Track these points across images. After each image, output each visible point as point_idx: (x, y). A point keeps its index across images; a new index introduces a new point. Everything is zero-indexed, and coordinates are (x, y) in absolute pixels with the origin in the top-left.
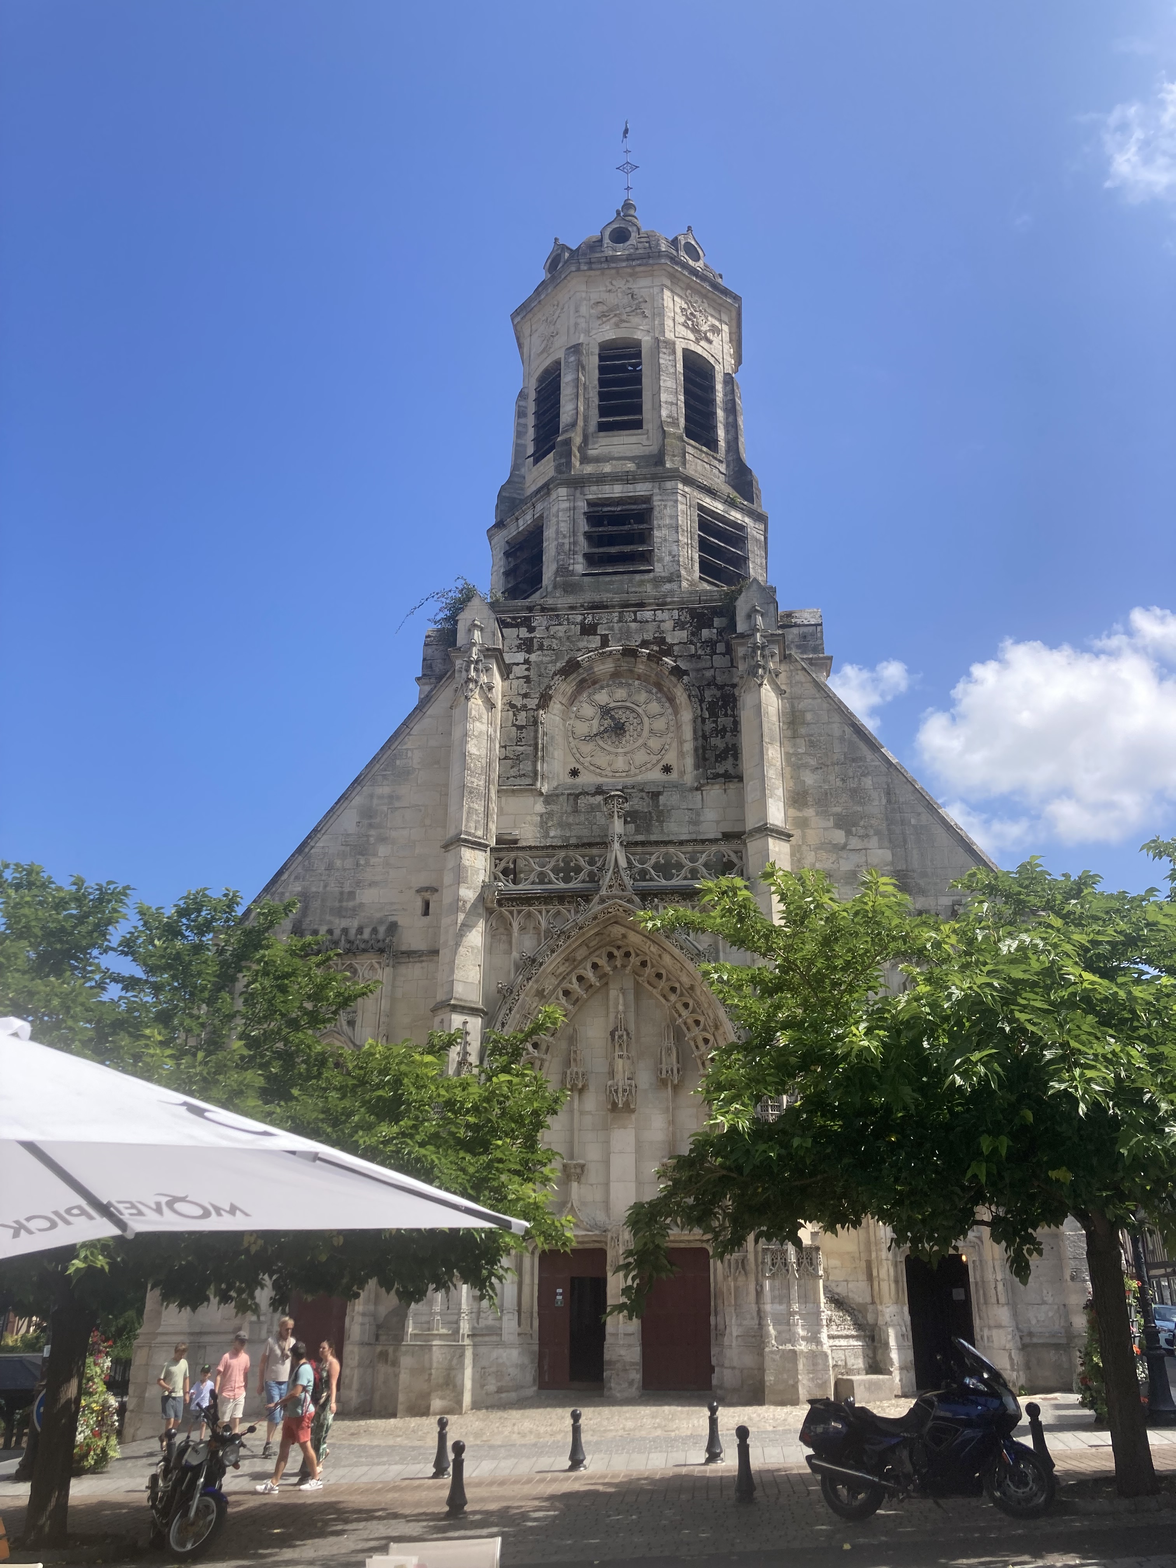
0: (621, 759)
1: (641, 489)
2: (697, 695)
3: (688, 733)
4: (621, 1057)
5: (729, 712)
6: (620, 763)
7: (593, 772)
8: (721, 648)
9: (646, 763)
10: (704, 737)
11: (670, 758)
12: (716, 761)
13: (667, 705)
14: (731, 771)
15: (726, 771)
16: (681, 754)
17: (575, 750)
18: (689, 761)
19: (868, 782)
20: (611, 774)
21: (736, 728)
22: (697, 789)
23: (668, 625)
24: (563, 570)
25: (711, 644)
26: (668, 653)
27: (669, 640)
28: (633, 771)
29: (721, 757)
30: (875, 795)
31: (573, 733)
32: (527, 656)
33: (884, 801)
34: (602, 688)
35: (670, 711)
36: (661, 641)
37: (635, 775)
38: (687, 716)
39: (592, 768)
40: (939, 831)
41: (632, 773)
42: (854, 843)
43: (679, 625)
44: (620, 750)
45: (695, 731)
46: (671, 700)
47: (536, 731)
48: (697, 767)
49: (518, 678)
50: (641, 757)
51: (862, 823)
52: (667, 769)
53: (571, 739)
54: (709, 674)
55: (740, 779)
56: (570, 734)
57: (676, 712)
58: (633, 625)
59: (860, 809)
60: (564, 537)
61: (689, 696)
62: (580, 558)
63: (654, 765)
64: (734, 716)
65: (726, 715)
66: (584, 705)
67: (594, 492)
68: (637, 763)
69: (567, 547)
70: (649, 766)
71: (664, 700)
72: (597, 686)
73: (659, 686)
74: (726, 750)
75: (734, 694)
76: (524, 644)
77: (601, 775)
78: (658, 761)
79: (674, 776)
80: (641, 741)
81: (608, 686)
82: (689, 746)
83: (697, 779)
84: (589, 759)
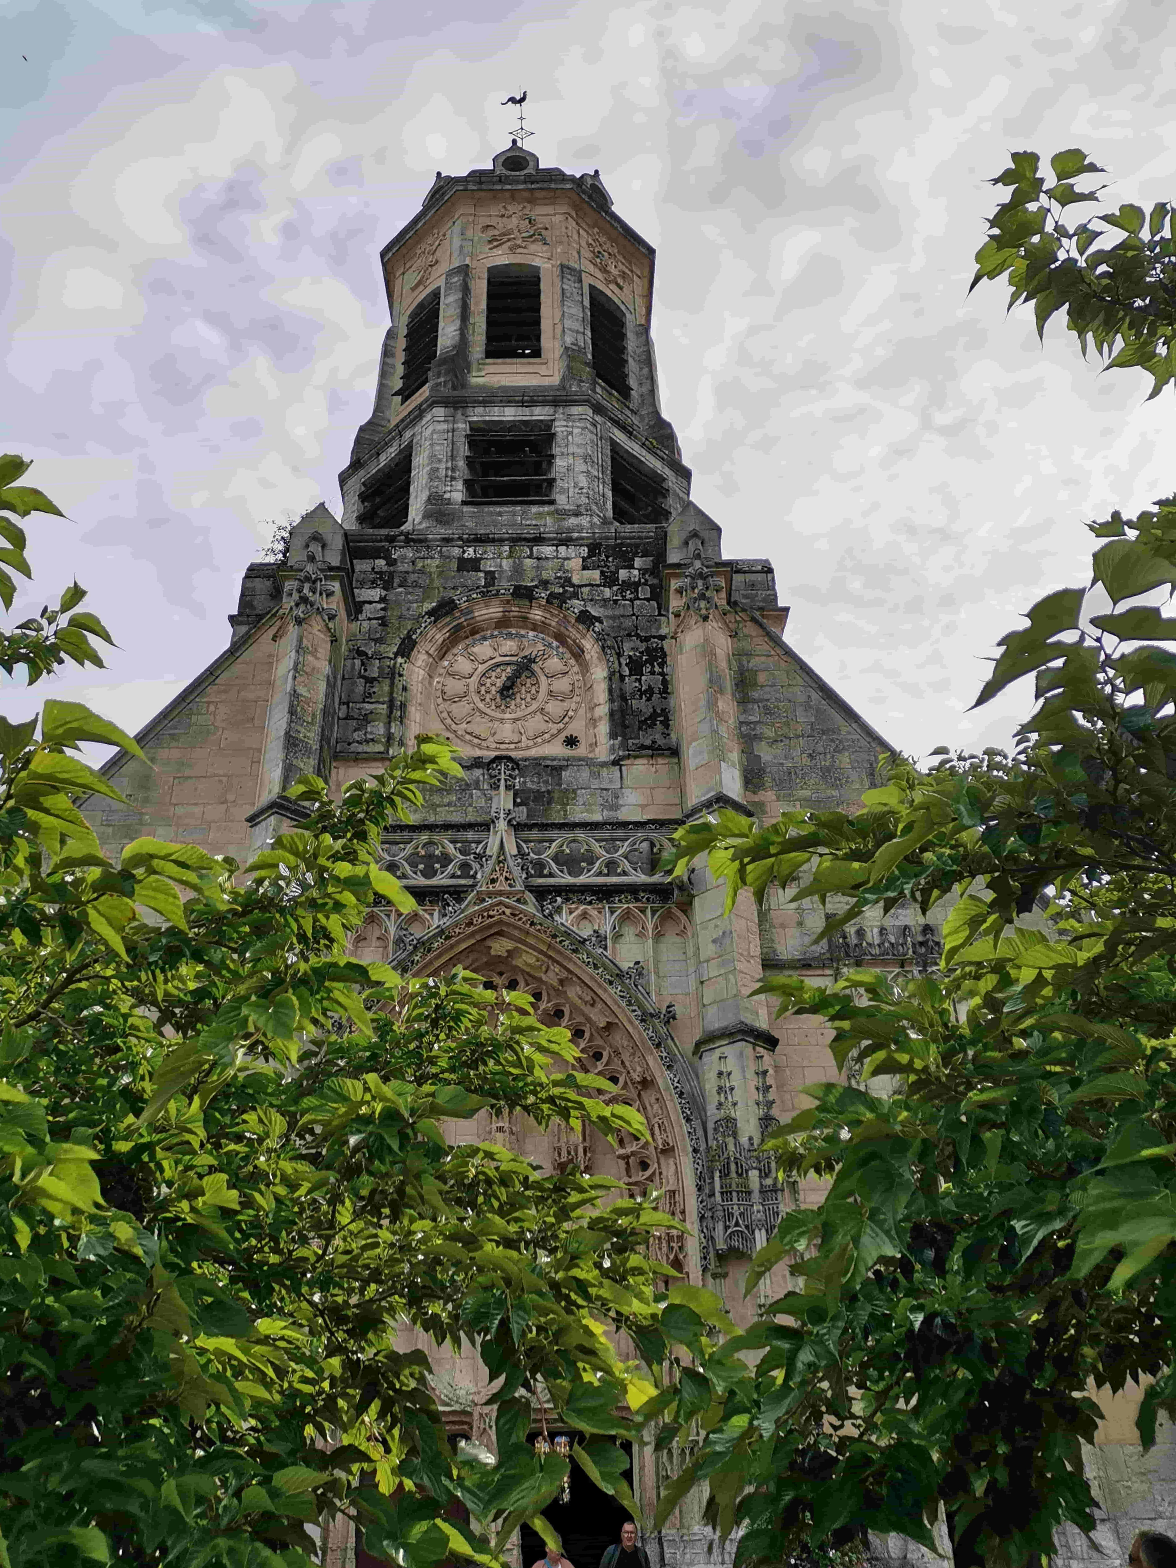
0: (508, 726)
1: (540, 413)
2: (613, 647)
3: (601, 693)
5: (657, 669)
6: (507, 731)
7: (470, 742)
8: (644, 592)
9: (544, 733)
10: (624, 698)
11: (576, 728)
12: (640, 729)
13: (572, 661)
14: (661, 742)
15: (654, 742)
16: (593, 722)
17: (445, 715)
18: (604, 728)
19: (844, 760)
20: (494, 745)
21: (665, 690)
22: (616, 763)
23: (576, 564)
24: (435, 500)
25: (631, 587)
26: (575, 595)
27: (576, 580)
28: (525, 742)
29: (649, 722)
30: (854, 776)
31: (444, 693)
32: (384, 593)
34: (485, 638)
35: (576, 669)
36: (565, 581)
37: (528, 748)
38: (599, 673)
39: (468, 737)
41: (523, 745)
43: (589, 563)
44: (507, 716)
45: (610, 691)
46: (578, 654)
47: (392, 685)
48: (613, 735)
49: (370, 619)
50: (536, 724)
52: (571, 741)
53: (440, 700)
54: (628, 623)
55: (674, 752)
56: (439, 693)
57: (585, 667)
58: (528, 562)
59: (835, 793)
60: (440, 461)
61: (603, 648)
62: (460, 485)
63: (554, 736)
64: (662, 674)
65: (652, 673)
66: (460, 658)
67: (478, 415)
68: (531, 734)
69: (442, 473)
70: (546, 736)
71: (568, 655)
72: (477, 636)
73: (561, 638)
74: (654, 715)
75: (662, 648)
76: (381, 579)
77: (479, 746)
78: (560, 731)
79: (581, 750)
80: (535, 706)
81: (492, 636)
82: (603, 710)
83: (612, 749)
84: (464, 725)
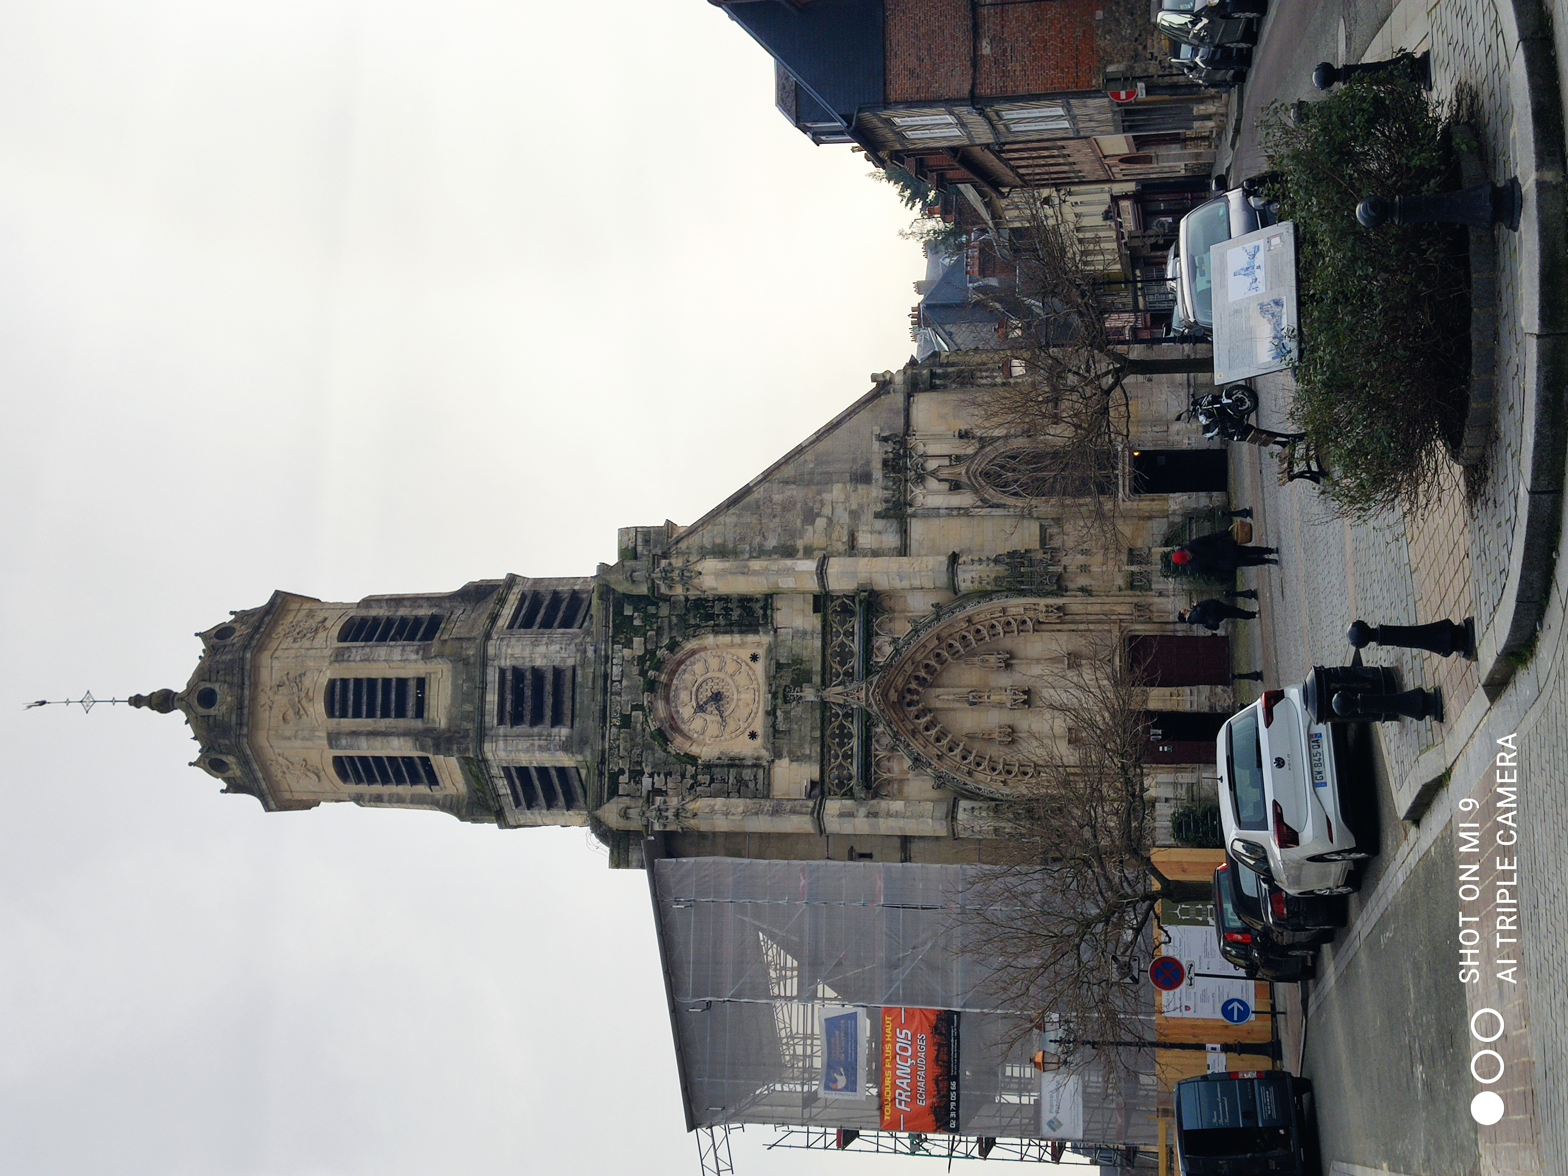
0: (743, 696)
1: (493, 676)
2: (695, 631)
3: (725, 639)
4: (989, 697)
5: (710, 604)
6: (747, 697)
7: (753, 720)
8: (652, 610)
9: (748, 674)
10: (731, 625)
11: (745, 654)
12: (752, 615)
13: (697, 656)
14: (761, 604)
15: (761, 608)
16: (742, 645)
17: (733, 735)
18: (751, 638)
19: (777, 498)
20: (756, 705)
21: (725, 599)
22: (775, 631)
23: (626, 652)
24: (567, 747)
25: (648, 618)
26: (653, 653)
27: (641, 653)
28: (755, 686)
29: (749, 611)
30: (788, 493)
31: (717, 737)
32: (646, 775)
33: (793, 486)
34: (678, 712)
35: (703, 654)
36: (641, 660)
37: (758, 684)
38: (710, 640)
39: (750, 720)
40: (821, 446)
41: (756, 687)
42: (827, 511)
43: (628, 644)
44: (735, 697)
45: (726, 633)
46: (693, 653)
47: (717, 766)
48: (756, 632)
49: (666, 783)
50: (742, 679)
51: (811, 504)
52: (754, 658)
53: (723, 738)
54: (674, 620)
55: (769, 595)
56: (718, 739)
57: (705, 649)
58: (624, 683)
59: (799, 505)
60: (532, 745)
61: (694, 636)
62: (555, 730)
63: (751, 668)
64: (714, 601)
65: (713, 607)
66: (692, 727)
67: (491, 719)
68: (748, 682)
69: (542, 742)
70: (750, 673)
71: (692, 659)
72: (675, 716)
73: (681, 663)
74: (743, 607)
75: (694, 600)
76: (634, 778)
77: (756, 713)
78: (747, 665)
79: (761, 652)
80: (729, 680)
81: (676, 707)
82: (737, 638)
83: (766, 633)
84: (741, 723)
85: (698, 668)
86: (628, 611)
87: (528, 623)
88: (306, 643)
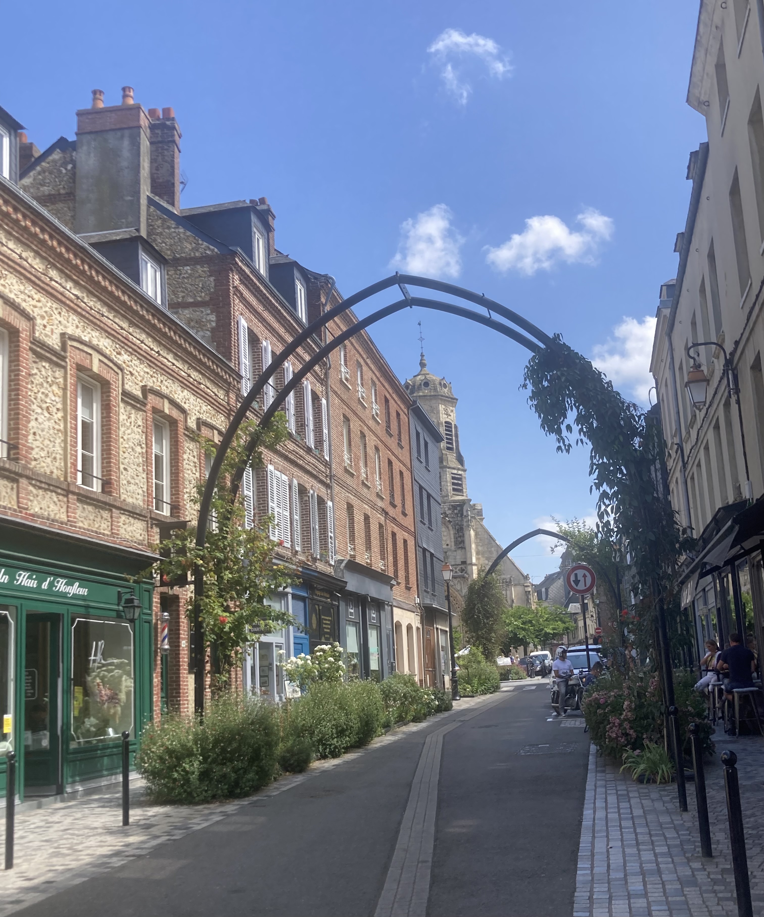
2: (454, 528)
3: (452, 537)
8: (459, 515)
10: (456, 538)
11: (448, 542)
14: (462, 546)
16: (451, 542)
18: (453, 544)
19: (493, 549)
21: (463, 536)
22: (455, 551)
23: (447, 509)
25: (457, 514)
26: (447, 517)
29: (460, 543)
36: (445, 513)
38: (452, 532)
40: (508, 560)
43: (449, 509)
45: (454, 537)
46: (448, 528)
48: (455, 545)
52: (447, 545)
54: (457, 522)
55: (465, 548)
57: (449, 530)
61: (452, 528)
65: (461, 533)
73: (445, 524)
75: (462, 528)
78: (446, 543)
79: (449, 547)
82: (453, 540)
83: (455, 548)
85: (444, 529)
86: (458, 508)
87: (453, 478)
88: (444, 412)
